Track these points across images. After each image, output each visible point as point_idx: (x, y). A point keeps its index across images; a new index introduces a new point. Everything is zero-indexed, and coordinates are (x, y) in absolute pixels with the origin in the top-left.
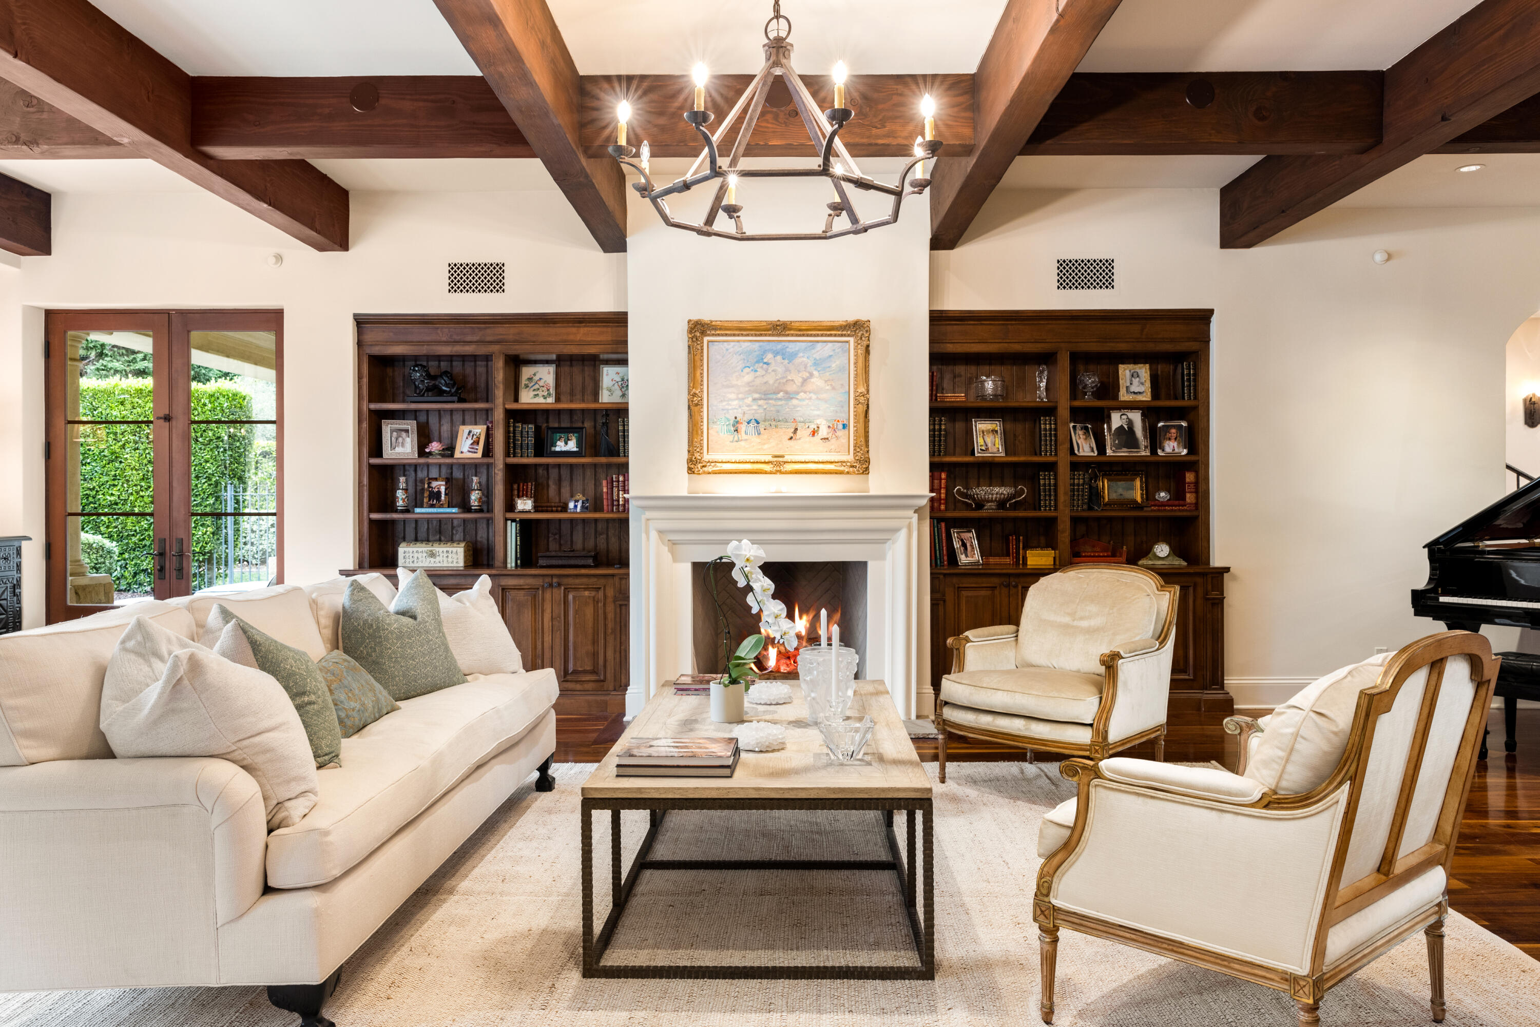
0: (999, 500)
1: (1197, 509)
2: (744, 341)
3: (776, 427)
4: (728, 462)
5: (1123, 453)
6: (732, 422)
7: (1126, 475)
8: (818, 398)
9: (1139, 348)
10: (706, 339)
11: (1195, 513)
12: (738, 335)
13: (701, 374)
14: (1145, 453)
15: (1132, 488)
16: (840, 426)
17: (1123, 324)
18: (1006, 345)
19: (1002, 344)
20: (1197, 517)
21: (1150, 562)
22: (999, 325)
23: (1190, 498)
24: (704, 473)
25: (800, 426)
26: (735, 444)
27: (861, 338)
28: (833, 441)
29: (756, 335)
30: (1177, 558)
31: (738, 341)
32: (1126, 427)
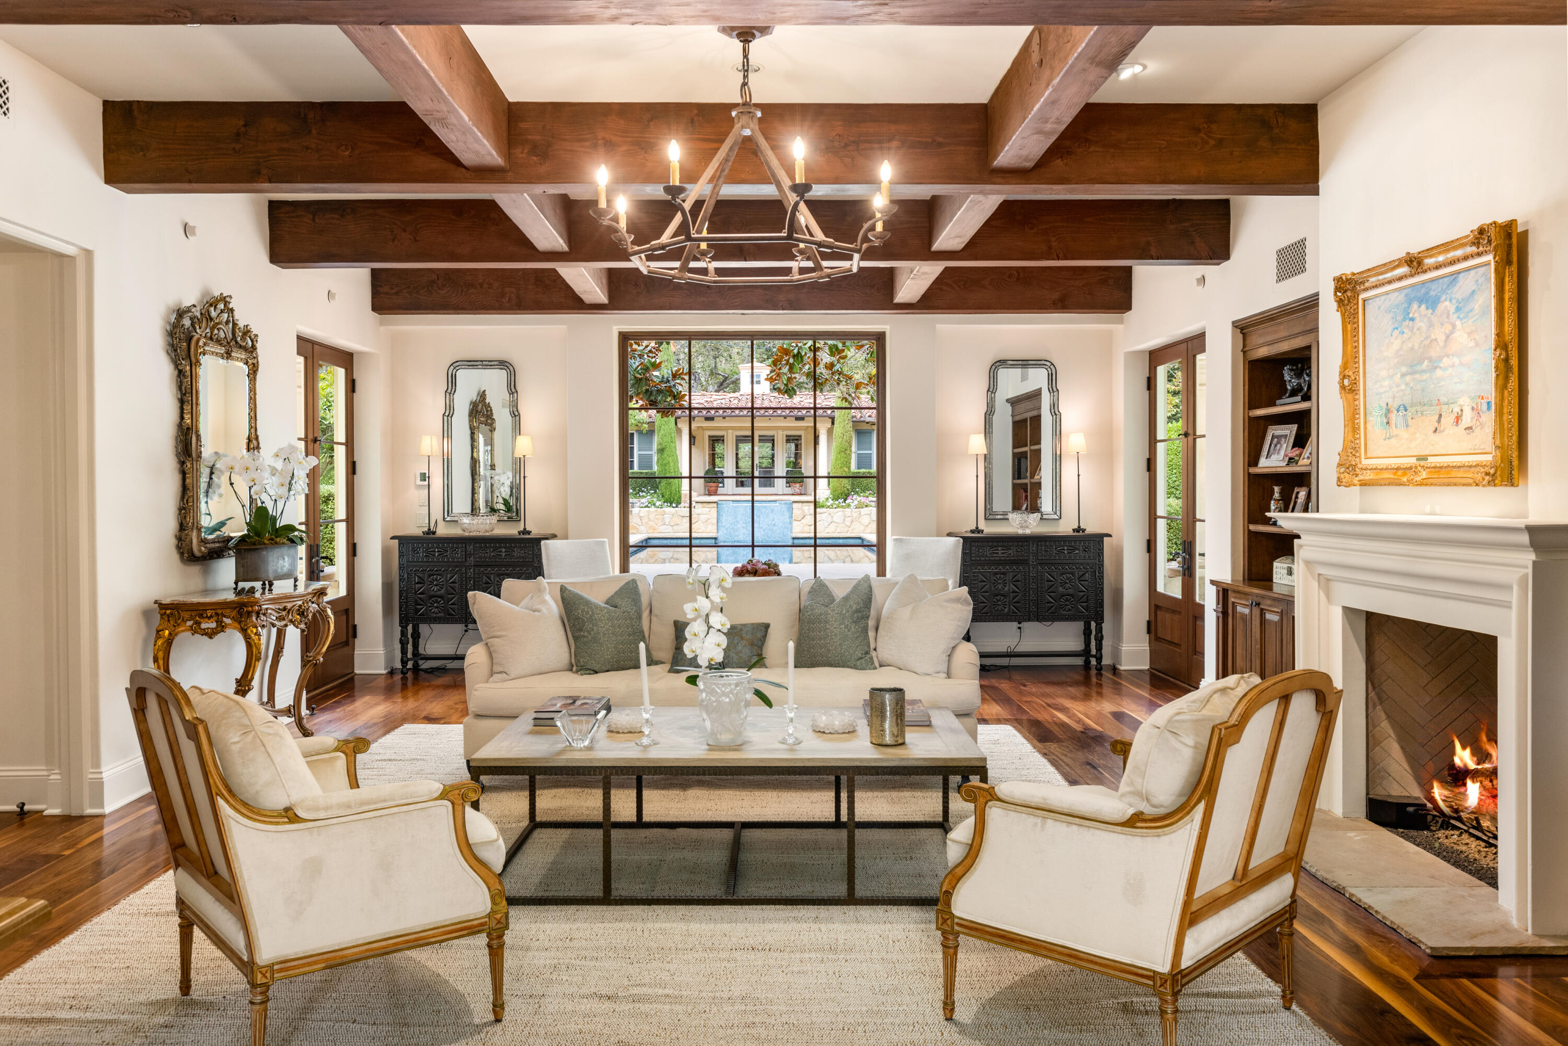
2: (1392, 291)
3: (1422, 414)
6: (1384, 412)
8: (1461, 364)
10: (1359, 298)
25: (1444, 411)
26: (1387, 441)
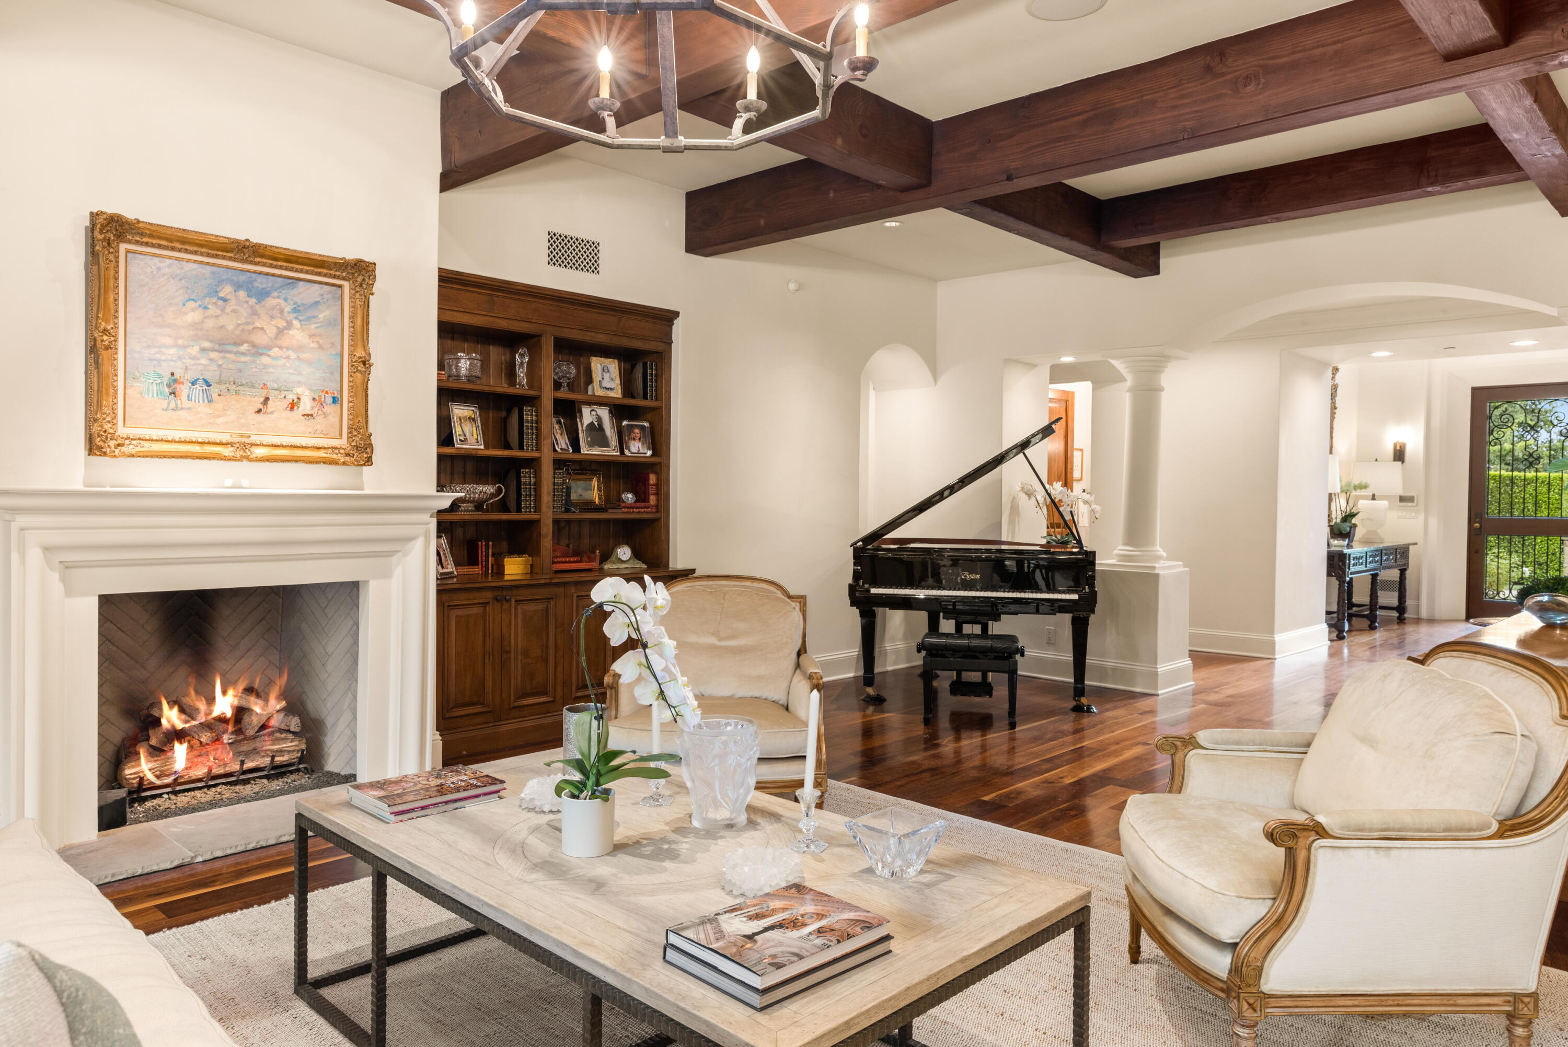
0: (477, 501)
1: (658, 511)
2: (188, 260)
3: (237, 393)
4: (162, 440)
5: (597, 451)
6: (166, 380)
7: (586, 474)
9: (615, 341)
10: (123, 247)
11: (657, 515)
12: (180, 250)
13: (116, 300)
14: (612, 452)
15: (590, 489)
16: (329, 400)
17: (604, 314)
18: (491, 319)
19: (488, 318)
20: (657, 520)
21: (615, 566)
22: (484, 294)
23: (652, 499)
24: (124, 455)
25: (272, 395)
26: (170, 413)
27: (361, 285)
28: (320, 419)
29: (208, 255)
30: (637, 561)
31: (178, 259)
32: (596, 423)
